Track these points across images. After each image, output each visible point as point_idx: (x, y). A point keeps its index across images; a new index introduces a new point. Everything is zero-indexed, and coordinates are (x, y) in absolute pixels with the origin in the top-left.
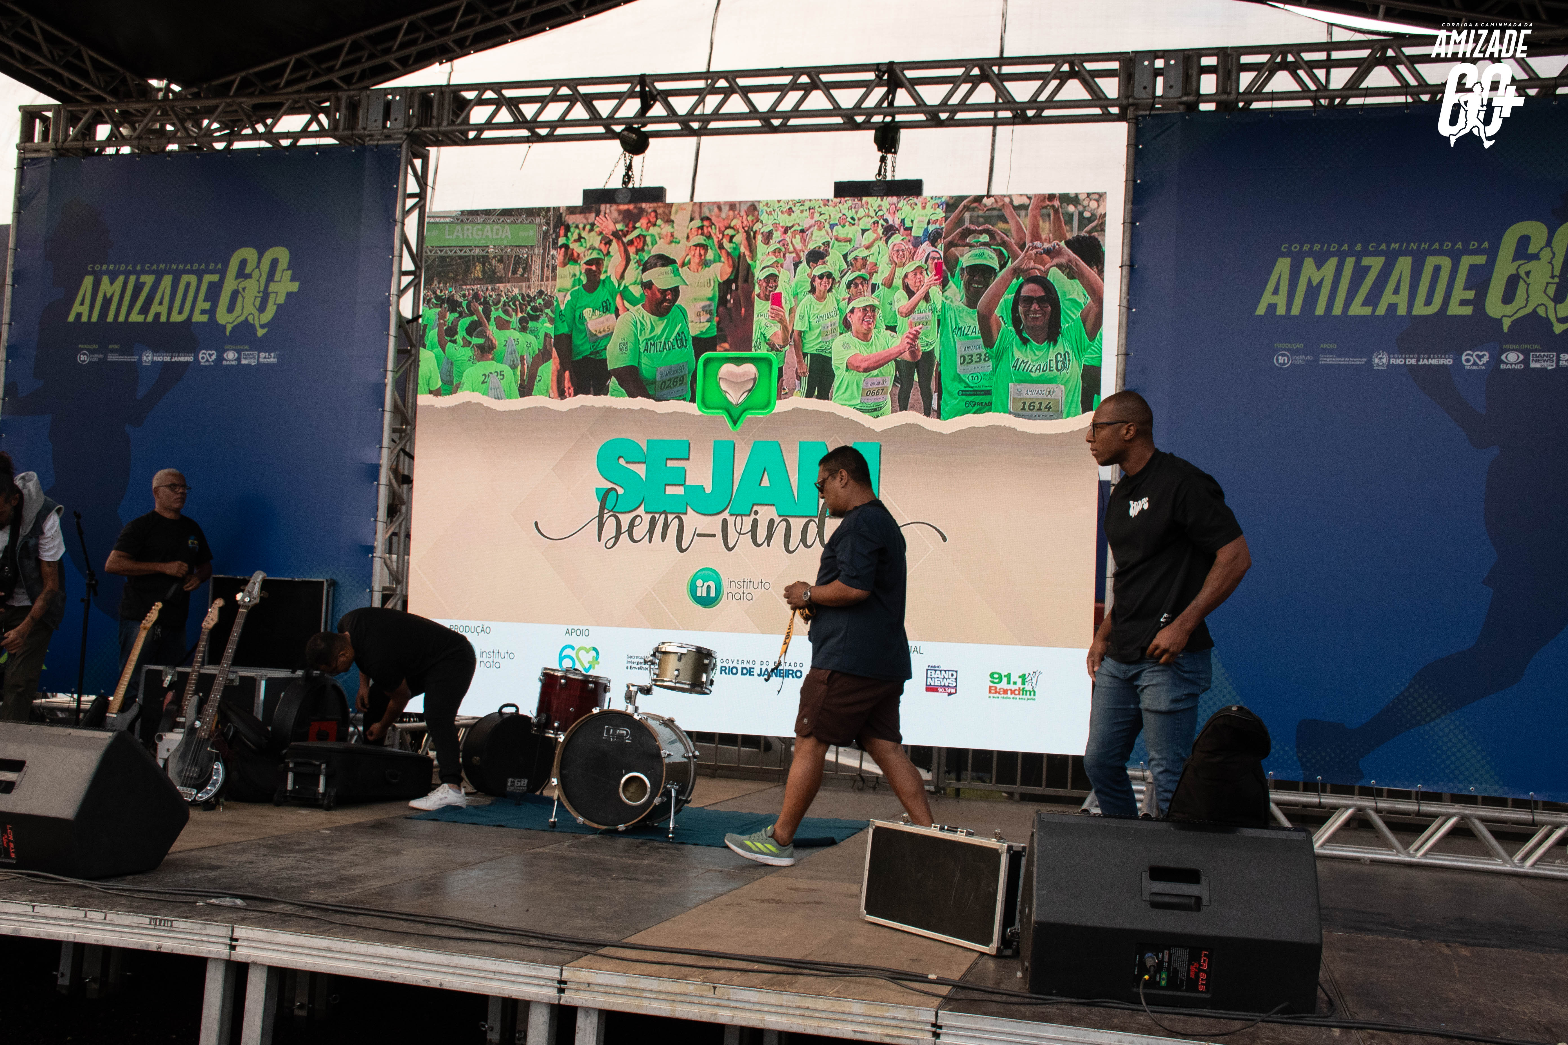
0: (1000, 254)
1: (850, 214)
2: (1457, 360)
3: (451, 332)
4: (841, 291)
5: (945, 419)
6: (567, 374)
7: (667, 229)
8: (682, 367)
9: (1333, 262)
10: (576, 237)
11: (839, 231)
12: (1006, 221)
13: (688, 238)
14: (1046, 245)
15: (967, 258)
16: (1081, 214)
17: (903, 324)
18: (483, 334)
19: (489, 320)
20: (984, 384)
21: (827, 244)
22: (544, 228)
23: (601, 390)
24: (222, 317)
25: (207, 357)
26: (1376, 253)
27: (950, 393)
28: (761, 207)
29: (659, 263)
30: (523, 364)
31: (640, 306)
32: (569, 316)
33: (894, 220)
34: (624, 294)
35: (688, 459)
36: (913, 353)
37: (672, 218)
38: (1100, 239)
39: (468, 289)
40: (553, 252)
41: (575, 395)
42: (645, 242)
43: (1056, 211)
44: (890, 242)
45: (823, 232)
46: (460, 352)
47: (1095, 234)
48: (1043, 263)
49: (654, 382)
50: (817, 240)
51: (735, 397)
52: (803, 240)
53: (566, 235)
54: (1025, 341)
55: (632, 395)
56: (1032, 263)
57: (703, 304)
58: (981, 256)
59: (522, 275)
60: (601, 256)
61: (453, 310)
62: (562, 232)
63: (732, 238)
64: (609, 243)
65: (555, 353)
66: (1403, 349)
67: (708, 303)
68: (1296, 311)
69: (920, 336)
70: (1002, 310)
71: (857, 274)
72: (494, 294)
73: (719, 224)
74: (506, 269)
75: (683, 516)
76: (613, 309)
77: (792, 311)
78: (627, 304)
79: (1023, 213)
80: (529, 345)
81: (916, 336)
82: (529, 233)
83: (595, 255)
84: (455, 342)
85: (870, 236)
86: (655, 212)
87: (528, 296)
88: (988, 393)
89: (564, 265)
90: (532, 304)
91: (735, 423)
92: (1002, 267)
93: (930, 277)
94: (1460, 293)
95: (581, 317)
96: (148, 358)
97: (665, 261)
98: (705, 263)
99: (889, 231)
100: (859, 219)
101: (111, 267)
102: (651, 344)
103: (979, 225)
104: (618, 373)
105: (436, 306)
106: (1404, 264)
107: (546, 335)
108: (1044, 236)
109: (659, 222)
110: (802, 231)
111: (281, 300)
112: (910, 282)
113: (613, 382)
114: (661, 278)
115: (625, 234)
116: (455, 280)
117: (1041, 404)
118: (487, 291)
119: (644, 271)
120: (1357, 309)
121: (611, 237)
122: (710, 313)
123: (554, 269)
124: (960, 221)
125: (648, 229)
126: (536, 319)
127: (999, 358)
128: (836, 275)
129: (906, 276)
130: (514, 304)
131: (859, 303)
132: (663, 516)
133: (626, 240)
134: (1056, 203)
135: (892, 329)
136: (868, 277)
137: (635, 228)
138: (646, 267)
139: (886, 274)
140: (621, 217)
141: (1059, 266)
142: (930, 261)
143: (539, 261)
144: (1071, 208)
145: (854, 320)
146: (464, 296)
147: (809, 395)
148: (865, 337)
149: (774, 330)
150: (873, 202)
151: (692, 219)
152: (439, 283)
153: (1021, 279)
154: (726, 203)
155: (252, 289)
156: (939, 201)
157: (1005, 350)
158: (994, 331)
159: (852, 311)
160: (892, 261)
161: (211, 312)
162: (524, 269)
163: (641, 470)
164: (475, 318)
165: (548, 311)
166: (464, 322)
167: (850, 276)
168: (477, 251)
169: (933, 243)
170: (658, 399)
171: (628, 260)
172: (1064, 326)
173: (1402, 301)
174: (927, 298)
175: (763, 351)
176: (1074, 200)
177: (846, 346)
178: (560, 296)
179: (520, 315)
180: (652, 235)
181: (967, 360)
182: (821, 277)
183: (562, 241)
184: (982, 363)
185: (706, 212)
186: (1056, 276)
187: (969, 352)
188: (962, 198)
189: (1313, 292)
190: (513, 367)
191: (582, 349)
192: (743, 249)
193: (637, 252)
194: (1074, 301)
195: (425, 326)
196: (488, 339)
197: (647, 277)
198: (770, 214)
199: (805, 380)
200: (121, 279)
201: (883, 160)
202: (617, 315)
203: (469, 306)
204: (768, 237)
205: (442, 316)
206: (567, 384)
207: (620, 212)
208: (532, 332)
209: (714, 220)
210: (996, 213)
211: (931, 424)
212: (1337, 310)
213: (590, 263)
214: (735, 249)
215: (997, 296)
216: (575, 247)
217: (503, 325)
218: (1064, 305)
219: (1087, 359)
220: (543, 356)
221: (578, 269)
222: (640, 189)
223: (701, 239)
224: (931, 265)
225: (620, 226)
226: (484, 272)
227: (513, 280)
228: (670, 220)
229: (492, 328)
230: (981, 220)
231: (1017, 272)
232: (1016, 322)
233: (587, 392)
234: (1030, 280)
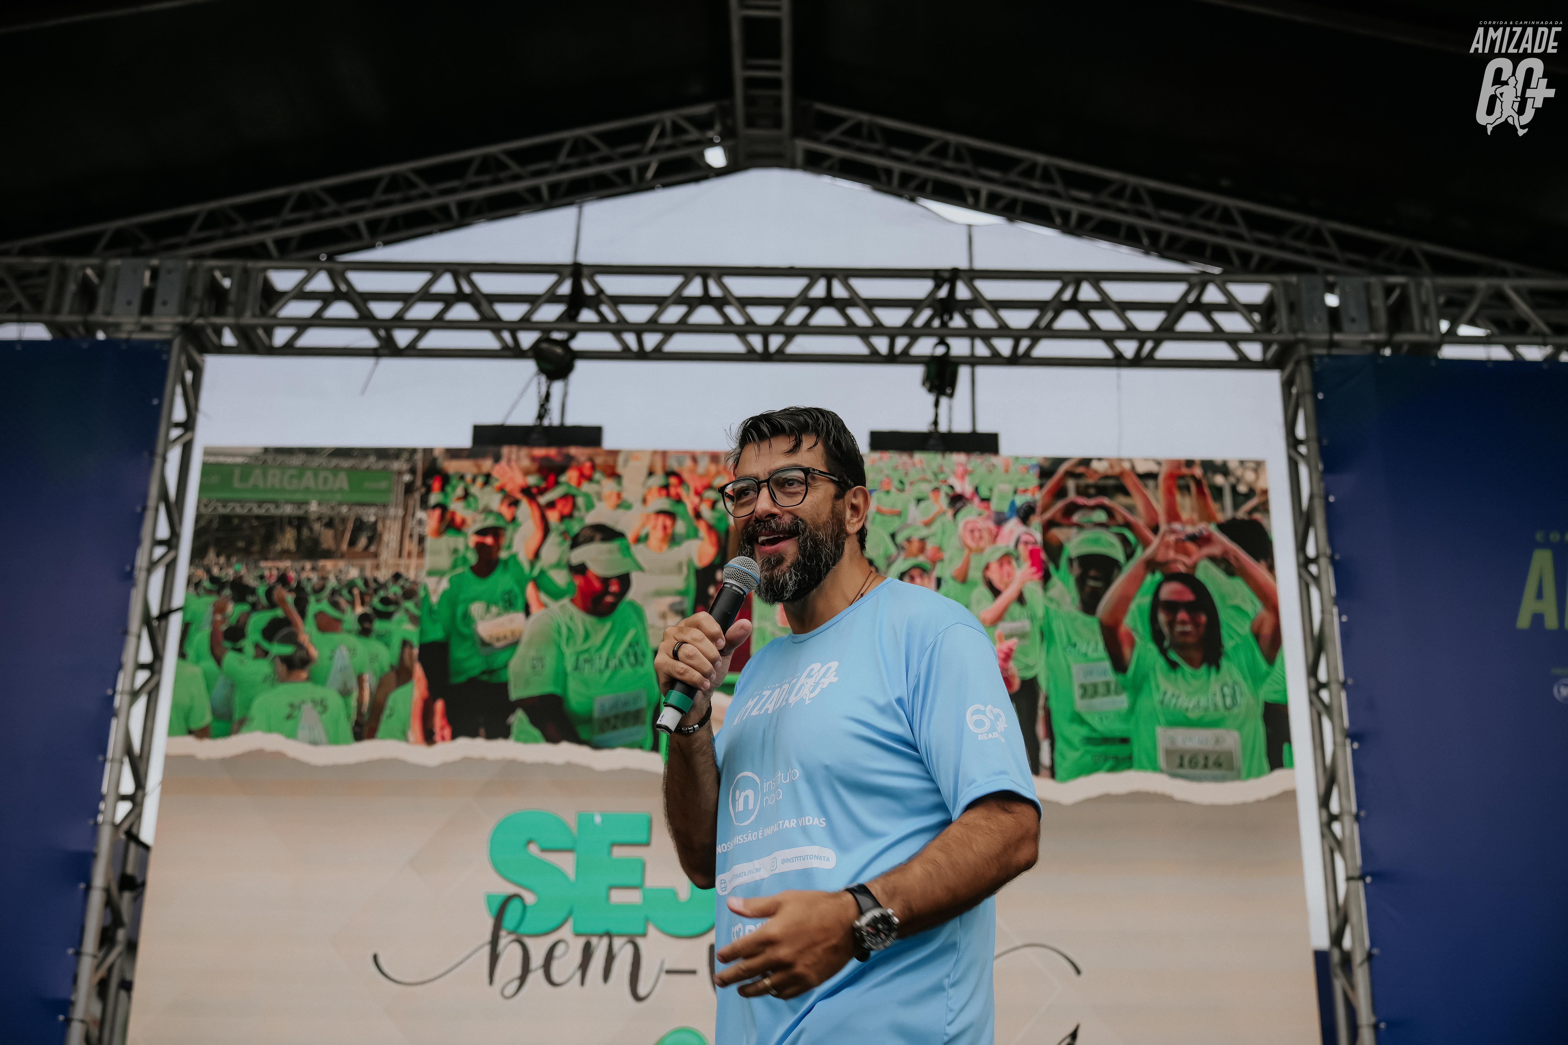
0: (1124, 540)
3: (236, 634)
5: (1064, 780)
6: (439, 705)
8: (639, 695)
10: (460, 491)
13: (644, 501)
14: (1190, 530)
15: (1077, 544)
16: (1234, 489)
18: (292, 639)
19: (303, 614)
20: (1117, 728)
22: (407, 478)
23: (499, 731)
27: (1068, 743)
29: (598, 536)
30: (361, 689)
31: (566, 601)
32: (445, 613)
33: (964, 487)
34: (540, 582)
35: (647, 844)
37: (620, 470)
38: (1264, 522)
39: (270, 568)
40: (421, 514)
41: (454, 737)
42: (574, 506)
43: (1198, 483)
44: (960, 516)
46: (248, 667)
47: (1257, 516)
48: (1187, 554)
49: (588, 720)
53: (443, 489)
54: (1173, 665)
55: (552, 739)
56: (1172, 554)
57: (670, 600)
58: (1096, 541)
59: (366, 548)
60: (501, 523)
65: (418, 671)
67: (677, 599)
69: (1014, 655)
70: (1136, 620)
71: (912, 561)
72: (314, 577)
73: (693, 482)
74: (338, 538)
75: (640, 942)
76: (520, 604)
78: (544, 598)
79: (1151, 483)
80: (374, 658)
81: (1009, 655)
82: (381, 485)
83: (490, 522)
84: (240, 650)
86: (591, 460)
87: (375, 580)
88: (1125, 741)
89: (439, 533)
90: (382, 593)
92: (1129, 556)
93: (1022, 569)
95: (467, 617)
97: (607, 533)
98: (672, 540)
100: (912, 483)
102: (584, 660)
103: (1089, 496)
104: (529, 704)
105: (209, 592)
107: (405, 643)
108: (1185, 515)
109: (597, 476)
112: (994, 575)
113: (519, 719)
114: (601, 559)
115: (542, 491)
116: (246, 553)
117: (1206, 758)
118: (303, 571)
119: (572, 548)
121: (519, 496)
122: (683, 613)
123: (421, 540)
124: (1060, 492)
126: (386, 616)
127: (1136, 689)
129: (987, 567)
130: (350, 592)
132: (605, 941)
133: (543, 500)
134: (1198, 472)
136: (928, 566)
137: (557, 483)
138: (576, 542)
139: (958, 564)
140: (534, 467)
141: (1213, 559)
142: (1021, 547)
143: (396, 527)
144: (1219, 480)
146: (262, 578)
151: (651, 473)
152: (218, 555)
153: (1158, 576)
154: (704, 453)
156: (1029, 463)
157: (1145, 678)
158: (1126, 649)
160: (965, 544)
162: (371, 540)
163: (566, 863)
164: (279, 613)
165: (409, 605)
166: (259, 621)
167: (901, 565)
168: (288, 509)
170: (597, 746)
172: (1228, 644)
174: (1021, 599)
176: (1223, 469)
178: (429, 581)
179: (359, 610)
180: (587, 496)
181: (1089, 691)
183: (435, 498)
184: (1113, 697)
185: (673, 465)
186: (1207, 573)
187: (1091, 680)
188: (1059, 461)
190: (345, 693)
191: (468, 665)
194: (1238, 608)
195: (188, 625)
196: (300, 646)
197: (579, 556)
201: (937, 404)
202: (528, 614)
203: (269, 593)
205: (219, 609)
206: (438, 721)
207: (533, 459)
208: (380, 637)
209: (686, 476)
210: (1111, 482)
211: (1041, 788)
213: (482, 532)
214: (720, 520)
215: (1123, 603)
216: (458, 508)
217: (327, 625)
218: (1225, 615)
219: (1268, 693)
220: (399, 676)
222: (564, 427)
223: (666, 504)
224: (1023, 551)
225: (532, 480)
226: (299, 541)
227: (350, 556)
228: (613, 474)
229: (308, 631)
230: (1092, 491)
231: (1151, 565)
232: (1157, 637)
233: (473, 734)
234: (1171, 577)
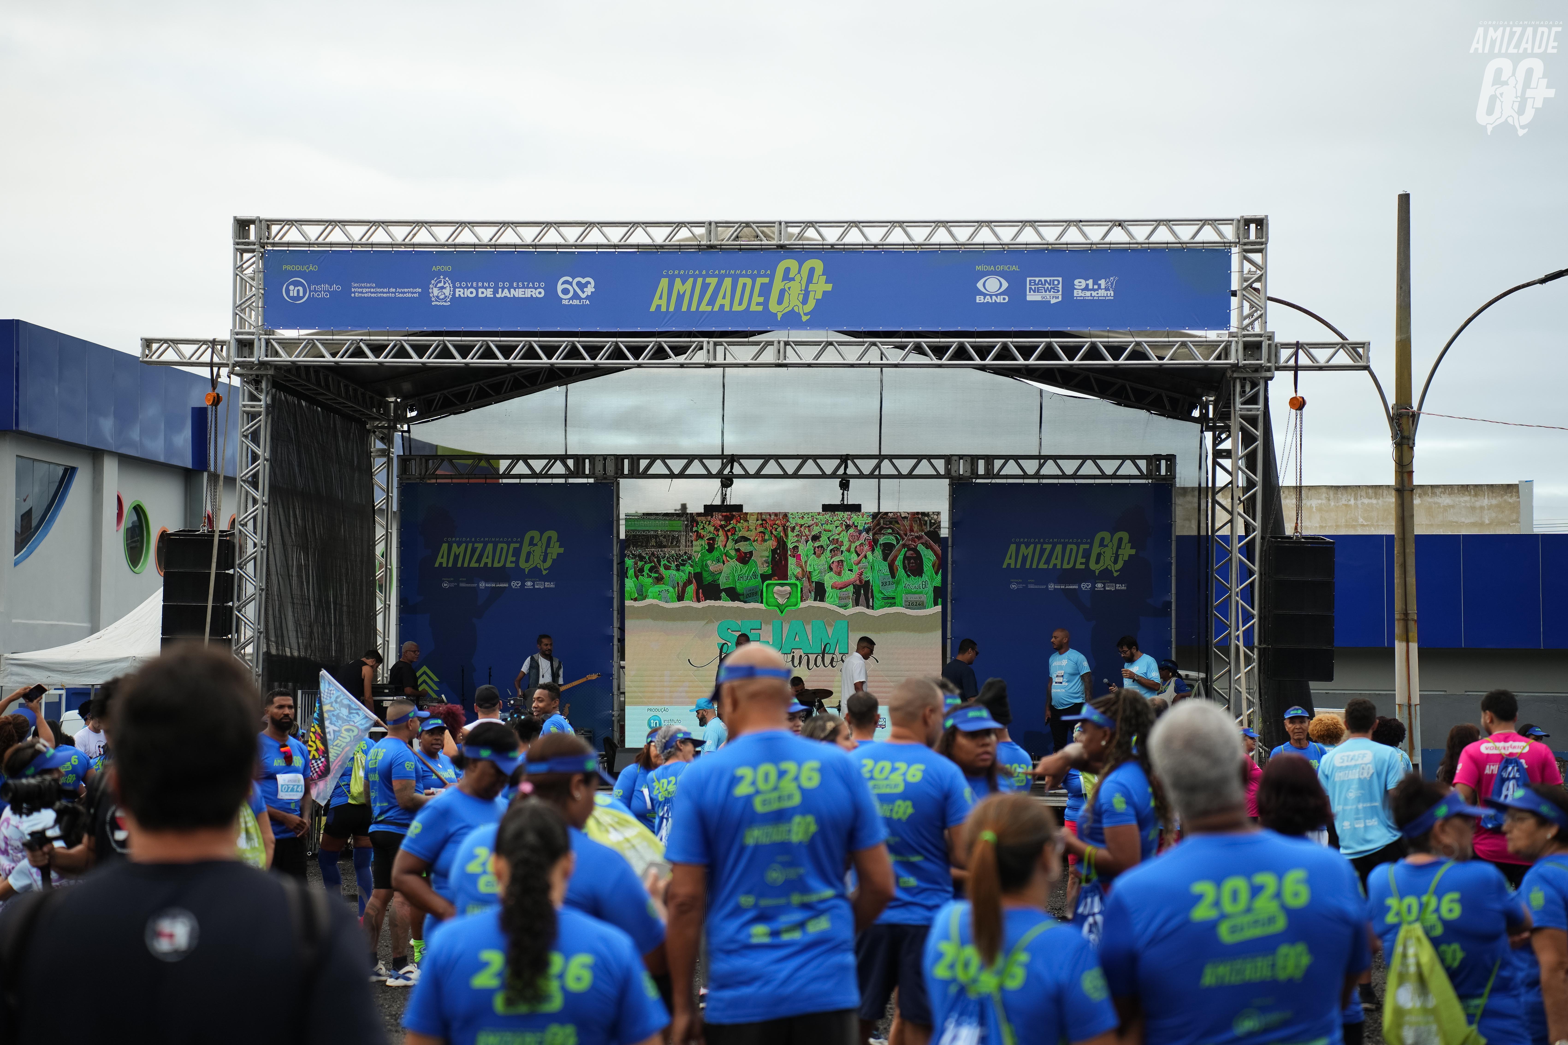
0: (897, 539)
1: (830, 519)
2: (1080, 586)
3: (641, 570)
4: (828, 553)
5: (875, 610)
6: (701, 591)
7: (746, 524)
8: (757, 587)
9: (1032, 546)
10: (702, 527)
11: (825, 527)
12: (898, 524)
13: (756, 529)
14: (916, 534)
15: (882, 540)
16: (930, 521)
17: (855, 568)
18: (657, 572)
19: (660, 565)
20: (892, 594)
21: (820, 532)
22: (686, 522)
23: (718, 598)
24: (522, 564)
25: (516, 584)
26: (1049, 543)
27: (877, 599)
28: (789, 515)
29: (743, 540)
30: (678, 586)
31: (734, 560)
32: (700, 564)
33: (850, 522)
34: (727, 554)
35: (760, 629)
36: (861, 581)
37: (748, 519)
39: (648, 551)
40: (690, 534)
41: (705, 600)
42: (735, 531)
43: (920, 520)
44: (848, 532)
45: (818, 527)
46: (646, 580)
48: (915, 542)
49: (743, 594)
50: (816, 530)
51: (780, 601)
52: (809, 531)
53: (697, 526)
54: (909, 576)
55: (733, 600)
56: (910, 542)
57: (764, 559)
58: (888, 539)
59: (676, 545)
60: (714, 536)
61: (641, 561)
62: (695, 525)
63: (776, 529)
64: (718, 530)
65: (694, 581)
66: (1059, 582)
67: (767, 559)
68: (1018, 566)
69: (863, 574)
70: (899, 562)
71: (834, 546)
73: (770, 523)
74: (667, 541)
76: (721, 561)
77: (806, 562)
78: (728, 559)
79: (906, 520)
80: (681, 577)
81: (861, 574)
82: (679, 525)
83: (711, 536)
84: (643, 575)
85: (839, 529)
86: (739, 516)
88: (894, 598)
89: (697, 540)
90: (682, 558)
91: (782, 613)
92: (898, 544)
93: (866, 547)
94: (1080, 560)
95: (706, 564)
96: (482, 585)
97: (745, 539)
98: (764, 540)
99: (848, 527)
100: (834, 522)
101: (458, 539)
102: (741, 577)
103: (886, 525)
104: (726, 590)
106: (1059, 548)
107: (689, 573)
108: (915, 530)
109: (742, 521)
110: (809, 526)
111: (555, 557)
112: (858, 550)
113: (723, 594)
114: (744, 547)
115: (726, 526)
116: (641, 546)
117: (916, 603)
118: (659, 552)
119: (735, 544)
120: (1042, 566)
121: (719, 528)
122: (768, 563)
123: (692, 542)
124: (879, 524)
125: (736, 524)
126: (684, 565)
127: (898, 583)
128: (825, 547)
129: (856, 547)
131: (836, 559)
133: (726, 529)
134: (920, 516)
135: (851, 570)
136: (839, 548)
137: (730, 524)
138: (736, 542)
139: (847, 546)
140: (723, 518)
141: (922, 544)
143: (684, 538)
144: (926, 518)
145: (834, 566)
146: (647, 554)
147: (815, 600)
148: (839, 574)
149: (798, 570)
150: (841, 514)
151: (757, 520)
152: (634, 548)
153: (906, 549)
154: (772, 513)
155: (538, 551)
156: (869, 515)
157: (900, 580)
158: (895, 571)
159: (833, 563)
160: (850, 541)
161: (517, 562)
162: (677, 542)
165: (690, 561)
166: (647, 567)
167: (831, 547)
168: (652, 533)
169: (868, 533)
170: (745, 602)
171: (728, 539)
172: (925, 569)
173: (1059, 562)
174: (865, 557)
175: (793, 581)
176: (927, 515)
177: (831, 578)
178: (695, 554)
179: (676, 563)
180: (739, 527)
181: (884, 584)
182: (818, 547)
183: (695, 529)
184: (891, 585)
185: (764, 517)
186: (921, 548)
187: (885, 581)
188: (879, 513)
189: (1025, 558)
190: (674, 588)
191: (708, 579)
192: (782, 534)
193: (732, 535)
194: (928, 559)
195: (627, 568)
196: (660, 574)
197: (737, 546)
198: (793, 518)
199: (813, 593)
200: (464, 545)
201: (843, 494)
202: (724, 564)
203: (649, 558)
204: (793, 529)
205: (636, 563)
206: (701, 596)
207: (722, 516)
208: (682, 571)
209: (768, 521)
210: (894, 520)
211: (869, 612)
212: (1034, 566)
213: (709, 539)
214: (778, 534)
215: (896, 557)
216: (702, 532)
217: (667, 568)
218: (924, 561)
219: (935, 584)
220: (688, 582)
221: (704, 542)
222: (730, 505)
223: (762, 529)
224: (867, 543)
225: (723, 523)
226: (656, 542)
227: (672, 547)
228: (746, 521)
229: (662, 569)
230: (888, 523)
231: (904, 546)
232: (905, 568)
233: (711, 599)
234: (909, 549)
